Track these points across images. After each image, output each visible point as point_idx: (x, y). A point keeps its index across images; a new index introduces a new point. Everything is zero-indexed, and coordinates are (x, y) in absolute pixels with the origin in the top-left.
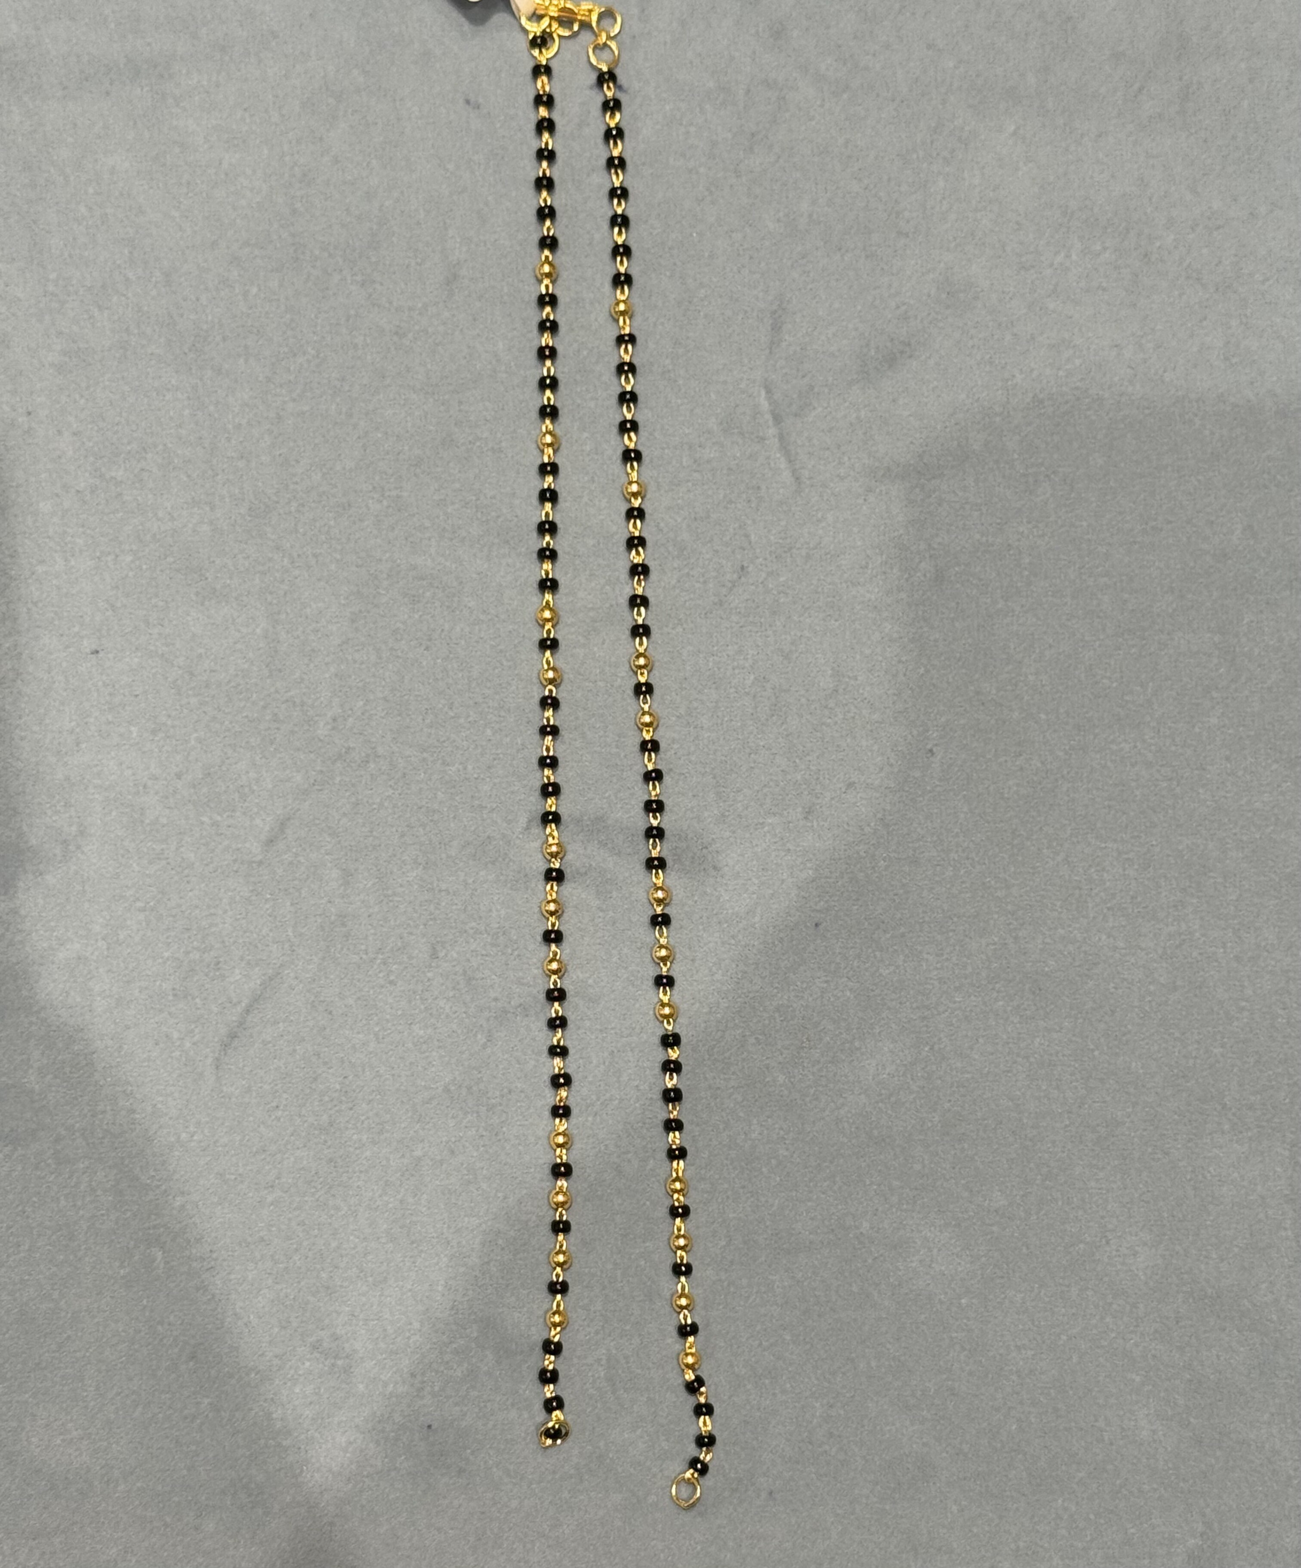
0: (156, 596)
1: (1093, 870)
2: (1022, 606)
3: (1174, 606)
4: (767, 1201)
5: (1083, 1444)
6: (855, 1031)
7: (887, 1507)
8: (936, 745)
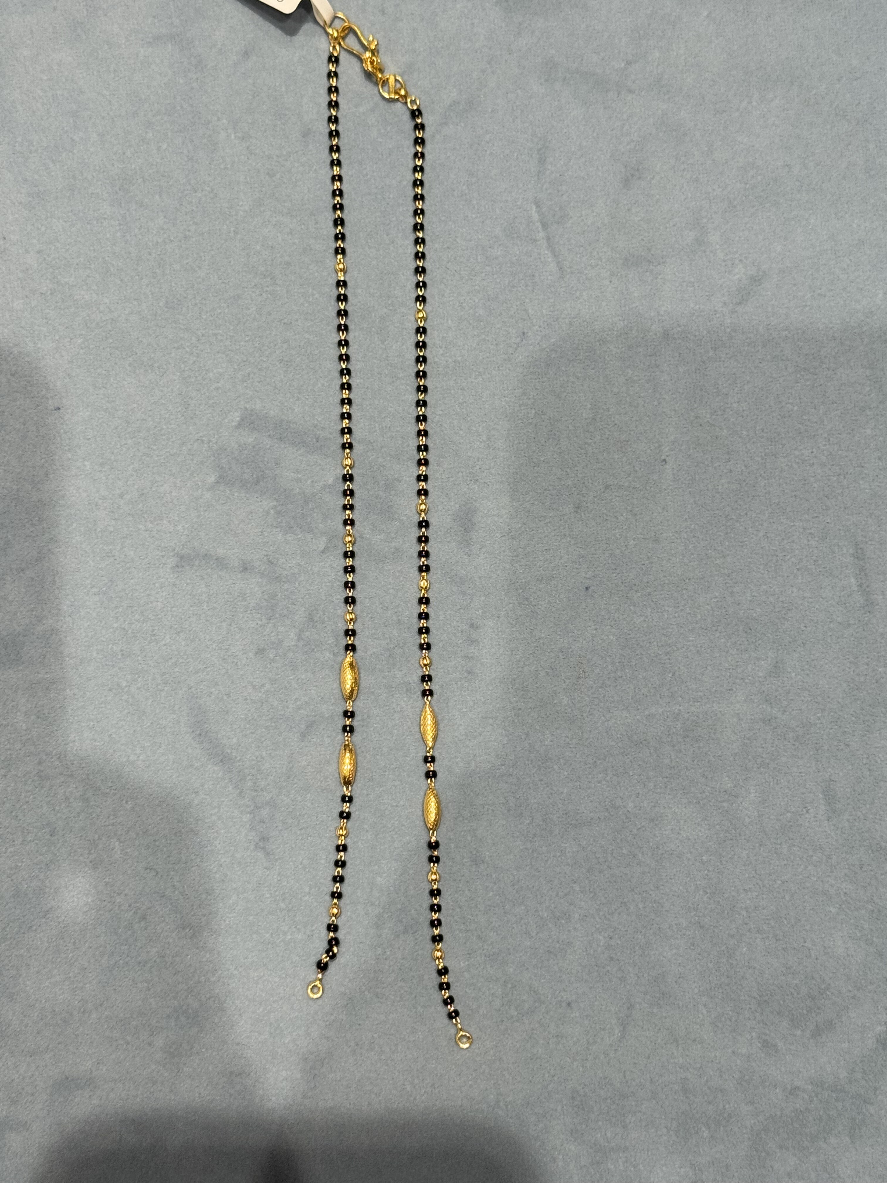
0: (101, 367)
1: (785, 542)
2: (727, 354)
3: (836, 350)
4: (558, 790)
5: (796, 960)
6: (617, 664)
7: (655, 1011)
8: (667, 456)
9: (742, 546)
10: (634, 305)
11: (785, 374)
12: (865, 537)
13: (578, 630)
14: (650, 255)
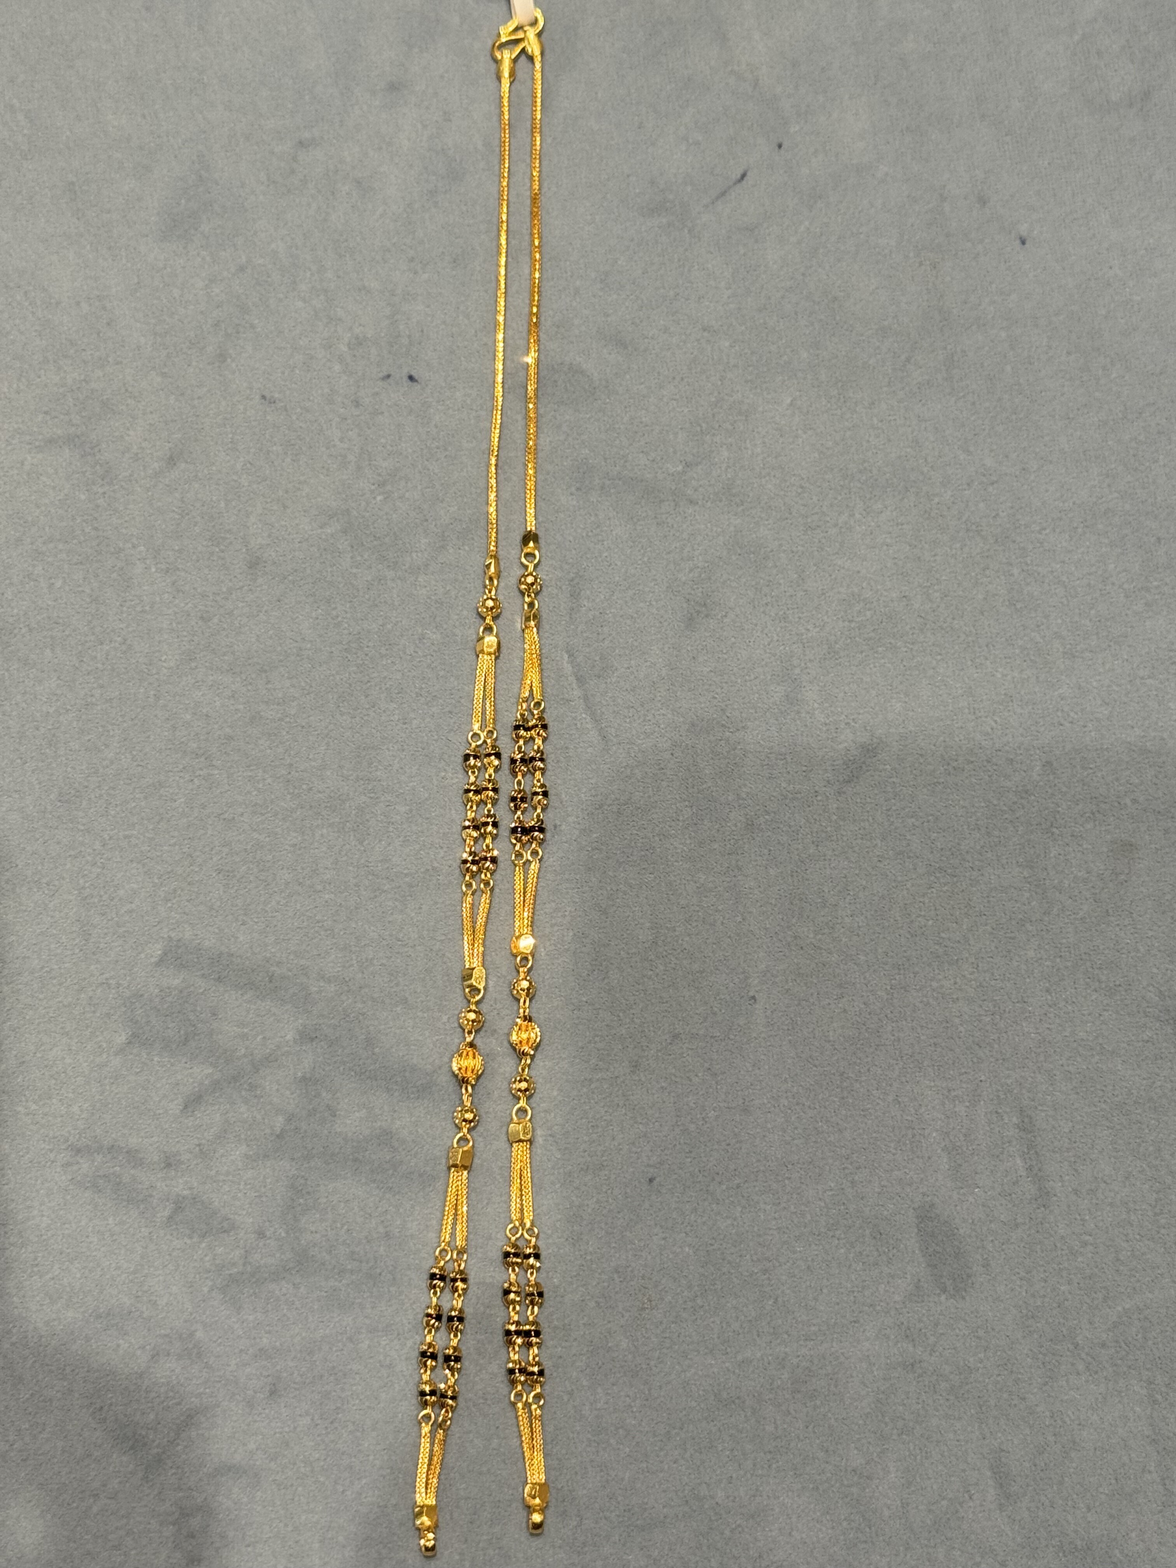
9: (864, 1116)
10: (704, 786)
11: (914, 877)
12: (1033, 1100)
13: (640, 1240)
14: (725, 718)
